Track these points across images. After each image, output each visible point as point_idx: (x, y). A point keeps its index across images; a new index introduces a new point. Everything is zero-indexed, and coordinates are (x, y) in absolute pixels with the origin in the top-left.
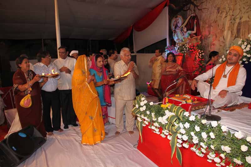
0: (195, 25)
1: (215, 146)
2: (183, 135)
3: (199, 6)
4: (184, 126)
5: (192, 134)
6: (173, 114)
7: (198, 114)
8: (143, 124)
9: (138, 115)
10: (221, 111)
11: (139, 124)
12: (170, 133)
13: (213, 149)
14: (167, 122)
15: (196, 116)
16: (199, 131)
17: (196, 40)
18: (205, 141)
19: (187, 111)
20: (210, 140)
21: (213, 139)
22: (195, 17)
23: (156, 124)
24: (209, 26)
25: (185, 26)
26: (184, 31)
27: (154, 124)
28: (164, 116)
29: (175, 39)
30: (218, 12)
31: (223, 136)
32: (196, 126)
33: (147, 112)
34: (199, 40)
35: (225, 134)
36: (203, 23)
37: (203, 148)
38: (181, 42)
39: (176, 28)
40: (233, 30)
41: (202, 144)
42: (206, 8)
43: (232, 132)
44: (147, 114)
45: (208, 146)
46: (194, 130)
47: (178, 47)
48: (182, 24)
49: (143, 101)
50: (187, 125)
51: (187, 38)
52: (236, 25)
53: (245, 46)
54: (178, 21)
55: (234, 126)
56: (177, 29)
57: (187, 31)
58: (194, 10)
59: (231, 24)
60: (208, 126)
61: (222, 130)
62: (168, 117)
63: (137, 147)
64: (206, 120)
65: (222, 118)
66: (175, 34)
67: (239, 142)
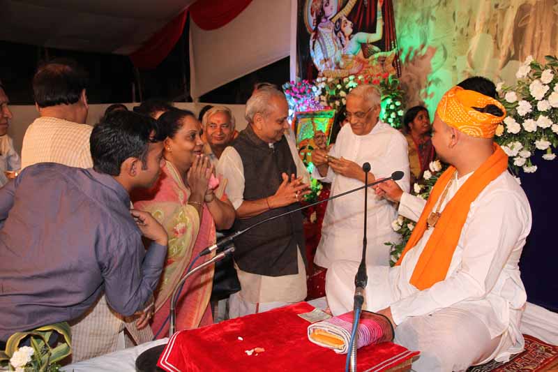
0: (379, 13)
17: (382, 65)
24: (423, 16)
25: (349, 17)
26: (343, 33)
29: (317, 57)
34: (390, 66)
36: (405, 5)
38: (333, 69)
39: (318, 21)
40: (502, 31)
47: (323, 85)
48: (340, 10)
51: (353, 59)
52: (511, 16)
53: (547, 88)
56: (321, 27)
57: (354, 32)
59: (494, 10)
66: (317, 42)
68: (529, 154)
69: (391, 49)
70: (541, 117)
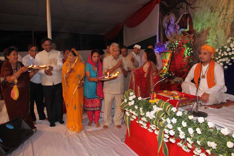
0: (188, 23)
1: (201, 141)
2: (170, 130)
3: (192, 4)
4: (171, 121)
5: (179, 129)
6: (161, 109)
7: (186, 110)
8: (131, 118)
9: (126, 110)
10: (208, 108)
11: (127, 118)
12: (157, 127)
13: (199, 144)
14: (154, 117)
15: (183, 112)
16: (186, 126)
17: (189, 38)
18: (192, 136)
19: (175, 107)
20: (197, 136)
21: (200, 135)
22: (188, 15)
23: (144, 119)
24: (202, 24)
25: (178, 24)
26: (177, 29)
27: (142, 119)
28: (152, 111)
30: (212, 12)
31: (210, 133)
32: (183, 121)
33: (135, 106)
34: (192, 38)
35: (211, 131)
36: (196, 21)
37: (189, 143)
38: (173, 39)
39: (168, 25)
40: (227, 29)
41: (188, 139)
42: (199, 7)
43: (218, 129)
44: (135, 109)
45: (194, 142)
46: (181, 125)
47: (168, 44)
48: (175, 22)
49: (132, 95)
50: (174, 120)
51: (180, 36)
52: (230, 24)
54: (171, 19)
55: (221, 122)
56: (170, 27)
57: (180, 29)
58: (187, 9)
59: (224, 23)
60: (195, 122)
61: (208, 126)
62: (156, 112)
63: (125, 141)
64: (193, 116)
65: (208, 114)
66: (168, 31)
67: (225, 139)
68: (230, 60)
69: (192, 34)
70: (233, 52)
